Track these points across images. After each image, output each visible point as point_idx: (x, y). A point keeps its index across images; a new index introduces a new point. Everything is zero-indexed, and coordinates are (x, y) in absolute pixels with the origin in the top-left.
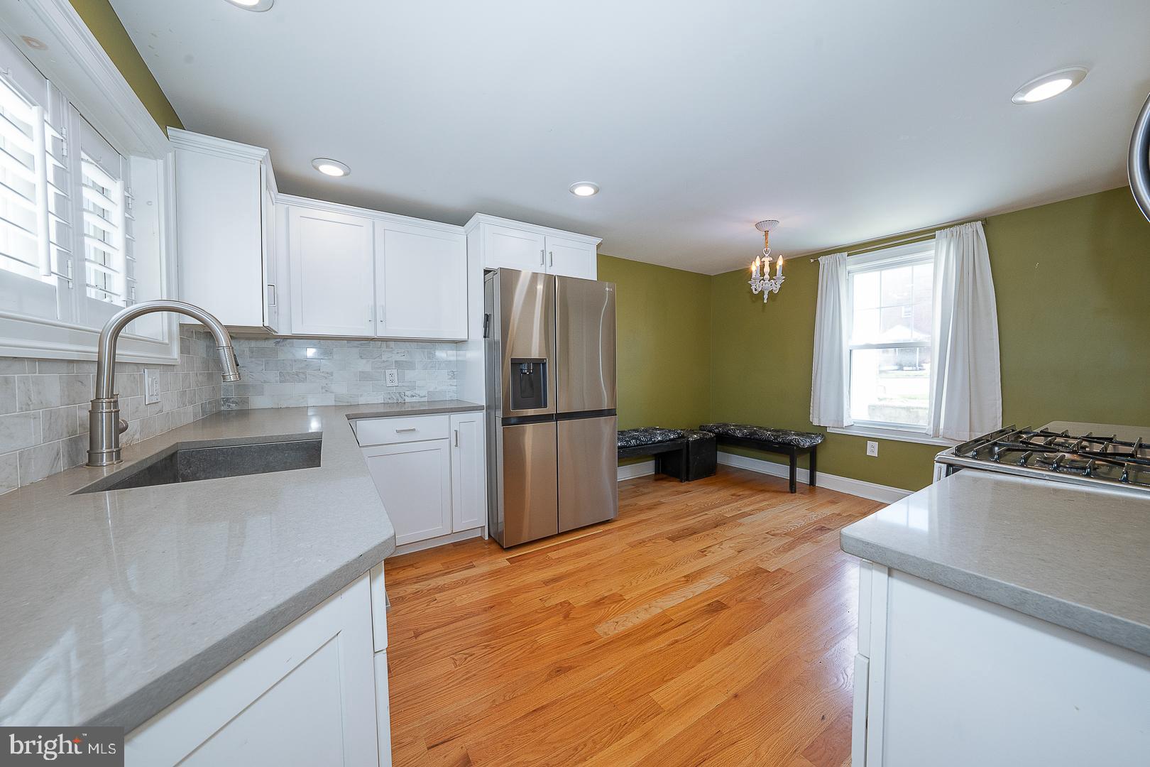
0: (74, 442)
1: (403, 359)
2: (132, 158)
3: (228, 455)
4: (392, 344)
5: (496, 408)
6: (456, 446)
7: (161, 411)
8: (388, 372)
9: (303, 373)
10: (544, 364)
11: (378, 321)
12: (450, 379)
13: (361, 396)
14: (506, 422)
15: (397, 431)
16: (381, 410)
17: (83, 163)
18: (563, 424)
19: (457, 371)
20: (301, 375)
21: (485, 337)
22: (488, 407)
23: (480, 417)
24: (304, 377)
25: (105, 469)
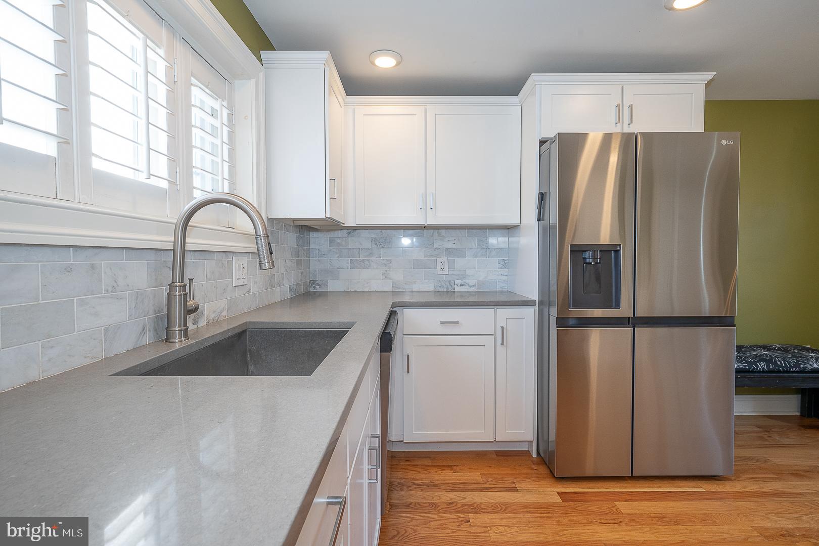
0: (158, 318)
1: (454, 246)
2: (237, 82)
3: (282, 337)
4: (443, 232)
5: (550, 304)
6: (502, 344)
7: (249, 292)
8: (439, 260)
9: (368, 260)
10: (617, 252)
11: (429, 209)
12: (501, 268)
13: (415, 283)
14: (562, 322)
15: (442, 323)
16: (432, 299)
17: (193, 88)
18: (643, 332)
19: (508, 259)
20: (367, 262)
21: (539, 220)
22: (541, 303)
23: (530, 314)
24: (368, 264)
25: (177, 344)
